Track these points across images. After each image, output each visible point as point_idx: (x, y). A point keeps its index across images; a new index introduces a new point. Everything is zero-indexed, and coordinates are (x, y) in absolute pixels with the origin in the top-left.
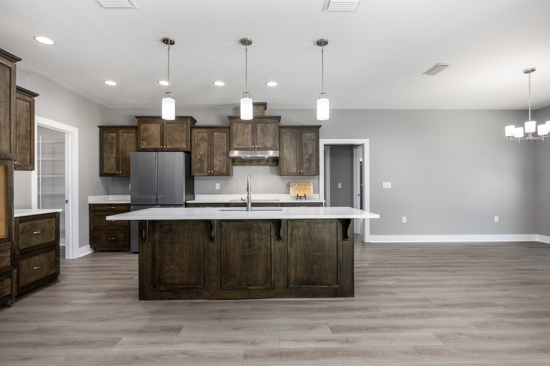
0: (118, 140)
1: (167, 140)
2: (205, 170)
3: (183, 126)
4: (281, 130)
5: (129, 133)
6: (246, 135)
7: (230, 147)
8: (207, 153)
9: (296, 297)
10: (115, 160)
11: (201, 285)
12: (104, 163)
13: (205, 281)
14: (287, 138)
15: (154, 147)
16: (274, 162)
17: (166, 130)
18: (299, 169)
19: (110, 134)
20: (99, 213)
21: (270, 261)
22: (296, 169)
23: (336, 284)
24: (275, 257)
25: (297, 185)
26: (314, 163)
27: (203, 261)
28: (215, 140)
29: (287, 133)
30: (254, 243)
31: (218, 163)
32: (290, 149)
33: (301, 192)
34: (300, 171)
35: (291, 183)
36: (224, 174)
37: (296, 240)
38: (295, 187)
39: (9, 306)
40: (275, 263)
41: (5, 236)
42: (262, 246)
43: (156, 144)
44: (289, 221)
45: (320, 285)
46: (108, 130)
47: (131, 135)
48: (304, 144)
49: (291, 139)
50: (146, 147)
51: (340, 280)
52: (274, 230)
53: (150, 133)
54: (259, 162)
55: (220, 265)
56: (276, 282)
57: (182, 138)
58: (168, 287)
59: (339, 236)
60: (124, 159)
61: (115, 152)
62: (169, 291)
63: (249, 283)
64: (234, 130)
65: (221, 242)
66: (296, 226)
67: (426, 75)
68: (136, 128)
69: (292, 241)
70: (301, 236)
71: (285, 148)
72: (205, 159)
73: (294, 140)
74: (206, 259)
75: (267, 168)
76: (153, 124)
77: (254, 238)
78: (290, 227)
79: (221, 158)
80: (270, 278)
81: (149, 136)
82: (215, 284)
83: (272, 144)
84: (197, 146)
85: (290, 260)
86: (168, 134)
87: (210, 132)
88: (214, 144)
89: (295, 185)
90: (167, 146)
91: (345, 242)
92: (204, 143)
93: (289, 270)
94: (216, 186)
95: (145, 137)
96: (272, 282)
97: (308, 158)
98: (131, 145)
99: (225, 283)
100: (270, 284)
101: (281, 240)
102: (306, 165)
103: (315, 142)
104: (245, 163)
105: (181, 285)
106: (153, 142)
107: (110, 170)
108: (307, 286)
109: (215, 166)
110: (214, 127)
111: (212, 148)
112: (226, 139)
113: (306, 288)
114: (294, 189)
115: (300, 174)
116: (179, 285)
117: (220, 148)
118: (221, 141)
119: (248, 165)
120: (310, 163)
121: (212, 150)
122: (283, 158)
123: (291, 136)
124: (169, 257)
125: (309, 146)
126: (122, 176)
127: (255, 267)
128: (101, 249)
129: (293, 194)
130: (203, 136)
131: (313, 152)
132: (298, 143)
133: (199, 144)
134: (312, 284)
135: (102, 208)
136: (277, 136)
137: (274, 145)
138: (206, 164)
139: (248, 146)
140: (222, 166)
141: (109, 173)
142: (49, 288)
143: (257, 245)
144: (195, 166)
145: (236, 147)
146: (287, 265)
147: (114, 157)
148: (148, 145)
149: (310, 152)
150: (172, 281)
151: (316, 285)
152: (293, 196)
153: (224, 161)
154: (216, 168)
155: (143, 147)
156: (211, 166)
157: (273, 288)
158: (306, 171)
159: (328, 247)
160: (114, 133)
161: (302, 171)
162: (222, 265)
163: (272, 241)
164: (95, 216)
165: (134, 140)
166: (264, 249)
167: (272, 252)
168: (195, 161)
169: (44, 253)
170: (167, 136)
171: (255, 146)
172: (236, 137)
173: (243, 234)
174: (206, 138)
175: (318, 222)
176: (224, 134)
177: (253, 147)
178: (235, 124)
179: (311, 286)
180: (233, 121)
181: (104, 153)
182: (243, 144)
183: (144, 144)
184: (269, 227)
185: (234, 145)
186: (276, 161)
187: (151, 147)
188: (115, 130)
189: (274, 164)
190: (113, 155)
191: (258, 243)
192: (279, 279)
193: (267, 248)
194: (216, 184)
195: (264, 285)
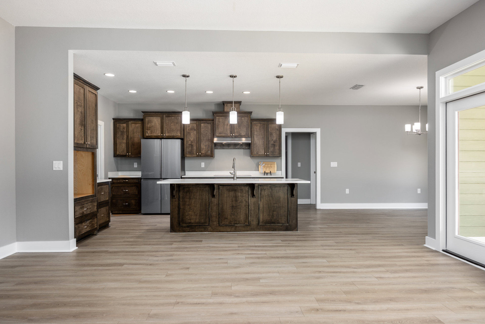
0: (128, 130)
1: (166, 130)
2: (195, 153)
3: (178, 119)
4: (252, 122)
5: (136, 124)
6: (226, 126)
7: (213, 135)
8: (196, 140)
9: (263, 231)
10: (126, 144)
11: (207, 223)
12: (117, 147)
13: (209, 221)
14: (257, 128)
15: (156, 135)
16: (247, 146)
17: (165, 122)
18: (266, 152)
19: (122, 125)
20: (116, 185)
21: (248, 209)
22: (263, 152)
23: (287, 223)
24: (251, 207)
25: (264, 164)
26: (277, 148)
27: (208, 210)
28: (202, 130)
29: (257, 125)
30: (238, 199)
31: (205, 147)
32: (259, 136)
33: (268, 169)
34: (267, 154)
35: (260, 163)
36: (209, 156)
37: (263, 197)
38: (263, 166)
39: (96, 235)
40: (251, 210)
41: (92, 194)
42: (243, 201)
43: (158, 132)
44: (259, 186)
45: (278, 224)
46: (120, 122)
47: (137, 125)
48: (269, 132)
49: (260, 129)
50: (149, 135)
51: (289, 221)
52: (250, 191)
53: (153, 124)
54: (235, 146)
55: (218, 212)
56: (252, 222)
57: (178, 128)
58: (188, 224)
59: (289, 195)
60: (132, 143)
61: (126, 138)
62: (188, 227)
63: (236, 222)
64: (217, 122)
65: (219, 198)
66: (263, 189)
67: (351, 89)
68: (142, 120)
69: (261, 198)
70: (266, 195)
71: (255, 136)
72: (194, 144)
73: (262, 129)
74: (210, 208)
75: (242, 151)
76: (155, 117)
77: (238, 196)
78: (260, 189)
79: (207, 143)
80: (248, 220)
81: (152, 127)
82: (215, 223)
83: (246, 133)
84: (188, 134)
85: (260, 209)
86: (167, 125)
87: (198, 123)
88: (202, 133)
89: (263, 164)
90: (166, 134)
91: (293, 198)
92: (194, 132)
93: (259, 215)
94: (202, 165)
95: (149, 128)
96: (249, 222)
97: (273, 143)
98: (137, 133)
99: (221, 223)
100: (248, 223)
101: (254, 197)
102: (271, 149)
103: (278, 131)
104: (224, 147)
105: (195, 223)
106: (155, 131)
107: (122, 152)
108: (270, 224)
109: (202, 150)
110: (201, 120)
111: (200, 136)
112: (210, 128)
113: (269, 225)
114: (262, 167)
115: (267, 156)
116: (194, 223)
117: (206, 136)
118: (207, 131)
119: (227, 149)
120: (274, 147)
121: (200, 137)
122: (254, 144)
123: (260, 127)
124: (188, 207)
125: (274, 135)
126: (131, 157)
127: (239, 213)
128: (116, 212)
129: (261, 171)
130: (193, 127)
131: (276, 139)
132: (265, 132)
133: (190, 132)
134: (273, 223)
135: (118, 181)
136: (249, 127)
137: (247, 133)
138: (195, 148)
139: (227, 134)
140: (207, 149)
141: (121, 154)
142: (107, 229)
143: (240, 200)
144: (187, 149)
145: (218, 135)
146: (258, 212)
147: (125, 142)
148: (151, 133)
149: (274, 139)
150: (190, 221)
151: (276, 224)
152: (261, 172)
153: (209, 146)
154: (203, 151)
155: (148, 135)
156: (199, 149)
157: (249, 226)
158: (271, 154)
159: (282, 201)
160: (124, 123)
161: (268, 154)
162: (220, 212)
163: (249, 198)
164: (113, 187)
165: (140, 130)
166: (244, 202)
167: (249, 204)
168: (187, 146)
169: (105, 207)
170: (166, 127)
171: (232, 135)
172: (218, 127)
173: (232, 194)
174: (195, 128)
175: (276, 186)
176: (209, 125)
177: (231, 135)
178: (217, 117)
179: (272, 224)
180: (216, 115)
181: (117, 139)
182: (224, 133)
183: (148, 133)
184: (247, 189)
185: (217, 134)
186: (248, 146)
187: (154, 135)
188: (126, 122)
189: (247, 148)
190: (124, 140)
191: (241, 199)
192: (253, 220)
193: (246, 202)
194: (202, 163)
195: (244, 223)
